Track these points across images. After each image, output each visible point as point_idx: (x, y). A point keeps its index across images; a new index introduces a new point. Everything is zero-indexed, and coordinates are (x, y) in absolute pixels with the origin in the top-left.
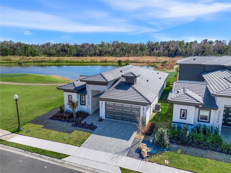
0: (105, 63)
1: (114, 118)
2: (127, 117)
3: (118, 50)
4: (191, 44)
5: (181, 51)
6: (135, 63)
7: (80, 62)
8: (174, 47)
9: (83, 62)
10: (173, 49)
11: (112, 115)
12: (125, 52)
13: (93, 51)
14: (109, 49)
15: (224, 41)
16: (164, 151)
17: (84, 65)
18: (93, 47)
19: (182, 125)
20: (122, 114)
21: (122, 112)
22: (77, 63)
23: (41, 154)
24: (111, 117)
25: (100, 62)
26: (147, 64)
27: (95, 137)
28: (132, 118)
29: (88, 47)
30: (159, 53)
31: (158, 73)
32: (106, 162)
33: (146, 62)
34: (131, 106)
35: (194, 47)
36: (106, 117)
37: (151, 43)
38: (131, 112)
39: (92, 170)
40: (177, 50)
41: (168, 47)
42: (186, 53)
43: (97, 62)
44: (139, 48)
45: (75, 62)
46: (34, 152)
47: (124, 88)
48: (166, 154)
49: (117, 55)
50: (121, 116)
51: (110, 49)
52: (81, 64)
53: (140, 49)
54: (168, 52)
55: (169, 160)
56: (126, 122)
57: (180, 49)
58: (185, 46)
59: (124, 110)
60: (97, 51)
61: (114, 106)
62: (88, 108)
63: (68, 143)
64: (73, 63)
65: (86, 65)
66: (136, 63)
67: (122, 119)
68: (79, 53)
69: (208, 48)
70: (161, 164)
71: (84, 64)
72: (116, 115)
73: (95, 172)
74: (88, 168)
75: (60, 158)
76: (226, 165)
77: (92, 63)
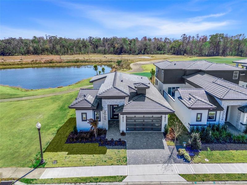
0: (51, 64)
1: (135, 129)
2: (148, 127)
3: (58, 47)
4: (135, 42)
5: (126, 48)
6: (86, 63)
7: (18, 64)
8: (119, 45)
9: (22, 64)
10: (117, 46)
11: (133, 127)
12: (67, 49)
13: (25, 48)
14: (46, 46)
15: (161, 38)
16: (198, 151)
17: (23, 68)
18: (22, 43)
19: (200, 127)
20: (144, 125)
21: (143, 123)
22: (13, 65)
23: (97, 182)
24: (131, 129)
25: (45, 63)
26: (100, 64)
27: (133, 153)
28: (153, 127)
29: (16, 43)
30: (105, 50)
31: (142, 78)
32: (164, 173)
33: (98, 61)
34: (153, 116)
35: (137, 45)
36: (127, 130)
37: (93, 39)
38: (152, 121)
39: (159, 183)
40: (122, 48)
41: (113, 44)
42: (130, 50)
43: (41, 64)
44: (81, 45)
45: (10, 65)
46: (87, 182)
47: (140, 99)
48: (202, 154)
49: (57, 53)
50: (143, 127)
51: (48, 46)
52: (20, 66)
53: (83, 46)
54: (113, 49)
55: (207, 158)
56: (148, 132)
57: (125, 47)
58: (129, 44)
59: (145, 121)
60: (31, 48)
61: (135, 119)
62: (103, 124)
63: (112, 164)
64: (8, 65)
65: (26, 67)
66: (88, 62)
67: (143, 129)
68: (4, 50)
69: (150, 45)
70: (205, 163)
71: (23, 66)
72: (137, 127)
73: (162, 184)
74: (154, 182)
75: (121, 181)
76: (245, 152)
77: (34, 64)
